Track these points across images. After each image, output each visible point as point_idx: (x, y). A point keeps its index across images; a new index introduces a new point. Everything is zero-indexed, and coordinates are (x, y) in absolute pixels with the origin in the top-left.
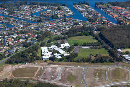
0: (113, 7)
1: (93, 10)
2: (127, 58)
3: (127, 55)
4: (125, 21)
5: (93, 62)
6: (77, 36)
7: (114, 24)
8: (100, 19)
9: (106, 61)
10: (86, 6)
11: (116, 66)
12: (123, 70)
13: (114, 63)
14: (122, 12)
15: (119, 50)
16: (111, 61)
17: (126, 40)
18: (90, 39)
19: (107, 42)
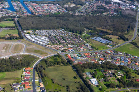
0: (32, 4)
1: (21, 5)
2: (27, 37)
3: (28, 35)
4: (35, 12)
5: (6, 39)
6: (5, 21)
7: (29, 14)
8: (22, 11)
9: (14, 39)
10: (18, 2)
11: (18, 42)
12: (22, 45)
13: (18, 40)
14: (36, 7)
15: (25, 31)
16: (17, 38)
17: (30, 25)
18: (11, 24)
19: (20, 26)
